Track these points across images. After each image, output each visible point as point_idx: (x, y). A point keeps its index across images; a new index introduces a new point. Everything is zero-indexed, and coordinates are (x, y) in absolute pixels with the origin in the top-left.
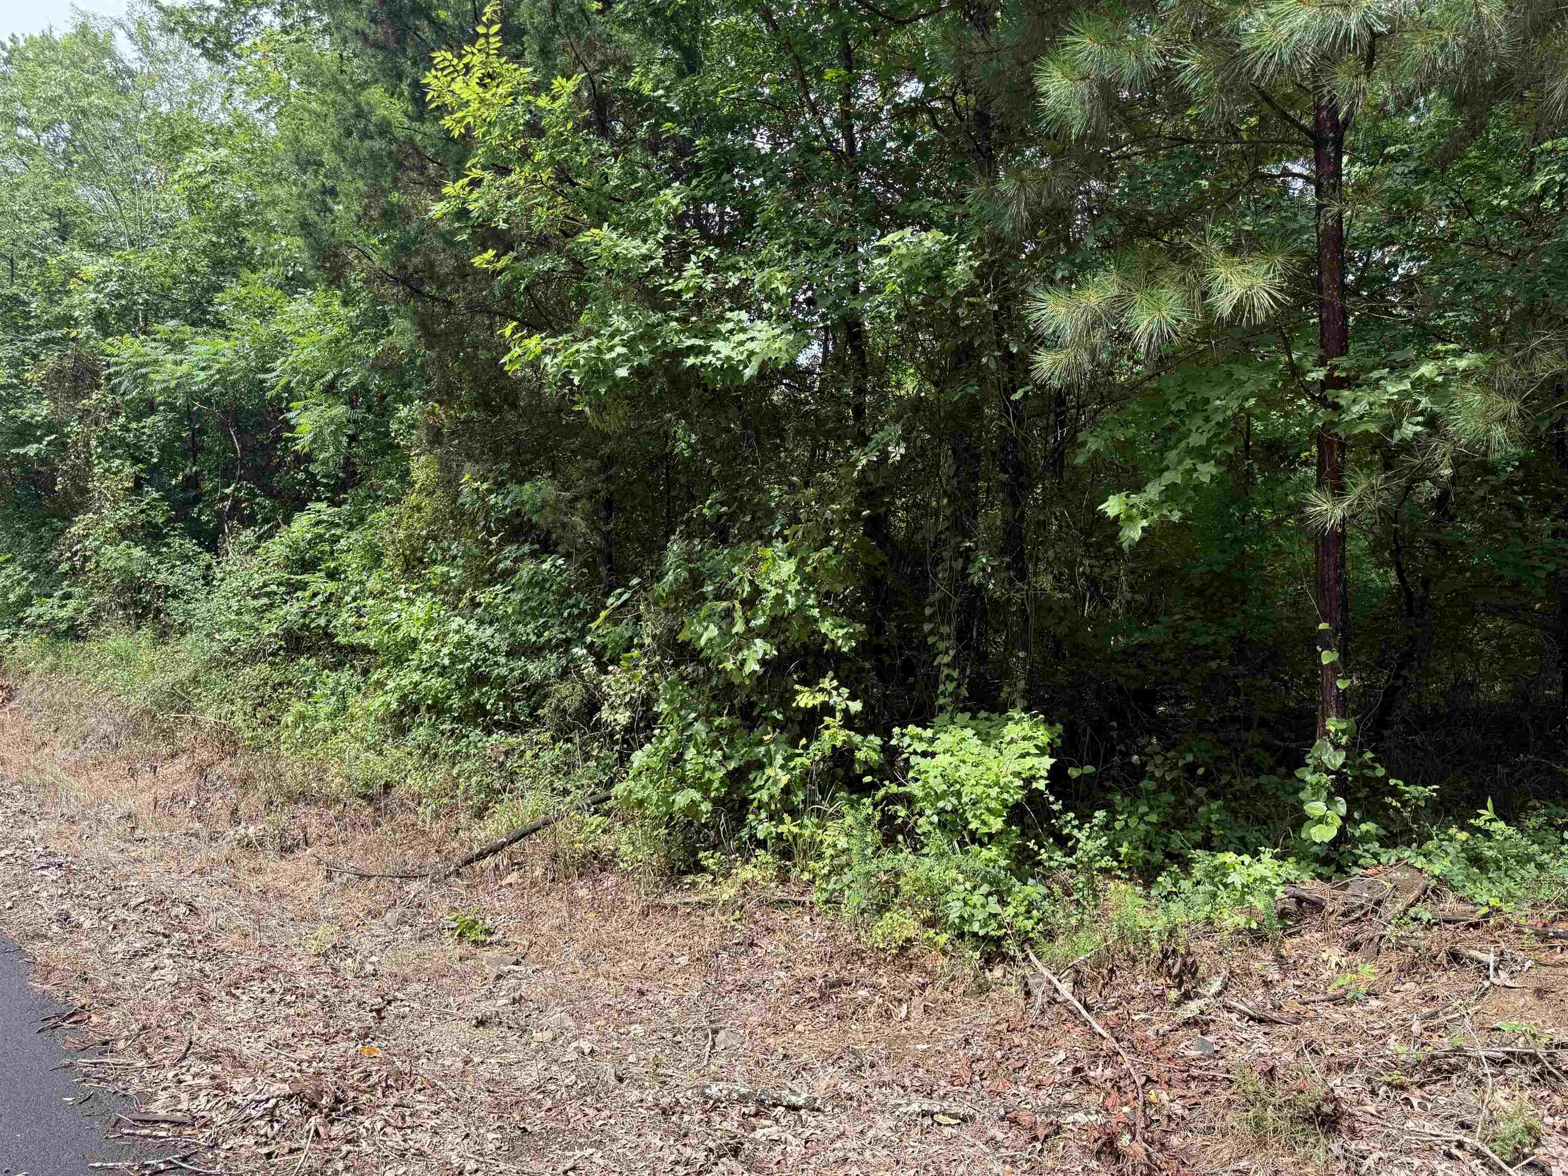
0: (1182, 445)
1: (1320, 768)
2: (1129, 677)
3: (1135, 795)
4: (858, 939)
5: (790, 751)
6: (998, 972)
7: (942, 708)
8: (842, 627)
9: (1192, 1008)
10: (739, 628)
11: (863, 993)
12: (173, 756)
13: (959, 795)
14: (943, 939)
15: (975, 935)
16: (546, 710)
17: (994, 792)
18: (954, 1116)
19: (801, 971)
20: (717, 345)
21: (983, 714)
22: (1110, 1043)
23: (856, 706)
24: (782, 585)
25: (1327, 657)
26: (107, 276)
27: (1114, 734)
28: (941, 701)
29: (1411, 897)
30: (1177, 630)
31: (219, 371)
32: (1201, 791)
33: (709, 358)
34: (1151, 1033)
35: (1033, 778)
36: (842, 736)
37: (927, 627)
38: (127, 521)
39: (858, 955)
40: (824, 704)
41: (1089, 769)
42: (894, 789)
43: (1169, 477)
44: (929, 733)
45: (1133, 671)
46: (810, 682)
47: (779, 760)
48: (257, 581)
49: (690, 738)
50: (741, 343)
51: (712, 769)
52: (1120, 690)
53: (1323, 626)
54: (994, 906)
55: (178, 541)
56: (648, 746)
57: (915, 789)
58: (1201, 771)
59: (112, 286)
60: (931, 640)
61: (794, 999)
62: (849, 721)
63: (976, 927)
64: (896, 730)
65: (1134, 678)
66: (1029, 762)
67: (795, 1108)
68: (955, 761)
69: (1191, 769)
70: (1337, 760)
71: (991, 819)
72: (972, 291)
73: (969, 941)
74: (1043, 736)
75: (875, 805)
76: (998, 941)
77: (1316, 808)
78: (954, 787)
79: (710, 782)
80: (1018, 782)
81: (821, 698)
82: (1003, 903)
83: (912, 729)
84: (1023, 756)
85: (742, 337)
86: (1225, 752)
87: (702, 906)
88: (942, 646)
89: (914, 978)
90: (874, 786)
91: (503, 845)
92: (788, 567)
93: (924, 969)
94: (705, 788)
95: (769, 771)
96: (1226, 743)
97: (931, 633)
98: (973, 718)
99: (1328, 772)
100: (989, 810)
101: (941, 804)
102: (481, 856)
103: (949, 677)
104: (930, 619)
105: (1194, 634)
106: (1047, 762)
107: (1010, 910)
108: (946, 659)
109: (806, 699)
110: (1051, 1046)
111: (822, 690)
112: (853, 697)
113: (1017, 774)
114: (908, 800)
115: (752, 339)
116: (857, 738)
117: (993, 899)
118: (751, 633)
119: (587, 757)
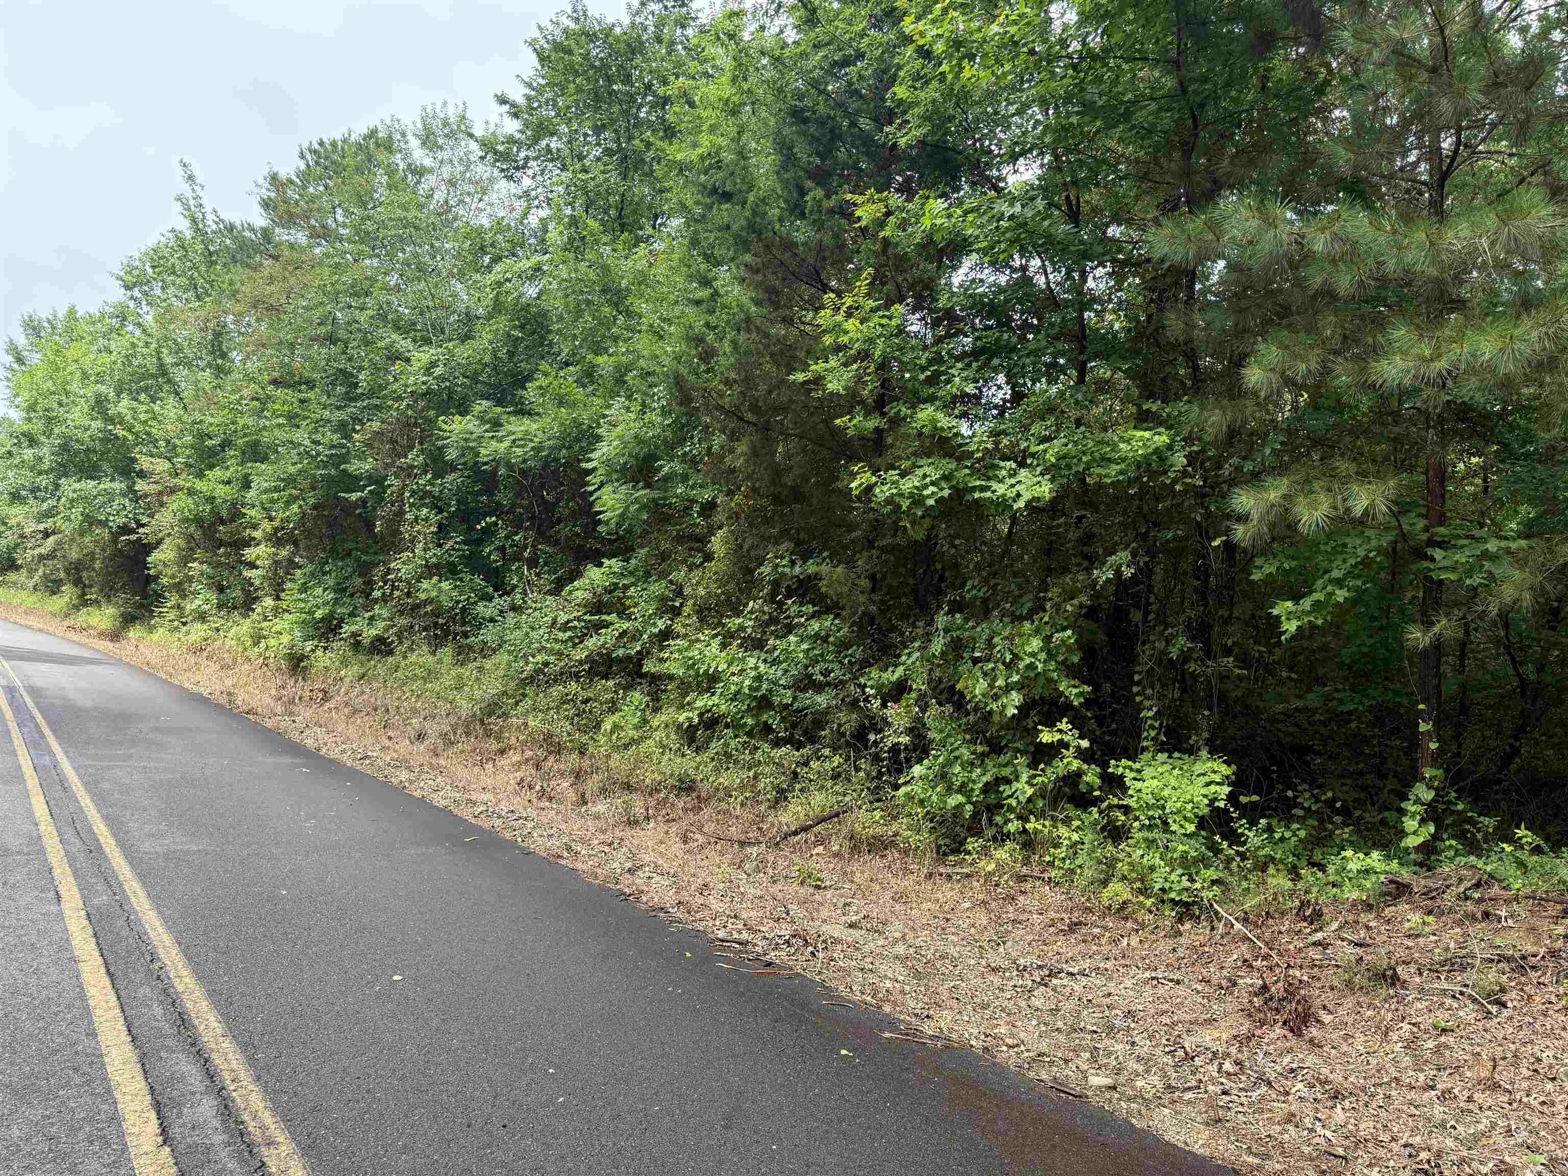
0: (1327, 576)
1: (1418, 801)
2: (1288, 734)
3: (1288, 820)
4: (1089, 899)
5: (1032, 772)
6: (1188, 926)
7: (1144, 749)
8: (1075, 687)
9: (1319, 936)
10: (1000, 682)
11: (1096, 931)
12: (502, 752)
13: (1163, 808)
14: (1149, 902)
15: (1172, 900)
16: (827, 732)
17: (1189, 806)
18: (1171, 980)
19: (1052, 914)
20: (995, 485)
21: (1176, 755)
22: (1265, 950)
23: (1085, 744)
24: (1033, 655)
25: (1423, 727)
26: (433, 364)
27: (1274, 776)
28: (1145, 744)
29: (1469, 885)
30: (1328, 698)
31: (533, 449)
32: (1338, 819)
33: (988, 494)
34: (1291, 947)
35: (1216, 799)
36: (1076, 764)
37: (1135, 689)
38: (434, 560)
39: (1089, 910)
40: (1060, 741)
41: (1255, 798)
42: (1116, 801)
43: (1317, 596)
44: (1137, 766)
45: (1291, 729)
46: (1050, 723)
47: (1024, 778)
48: (563, 618)
49: (957, 758)
50: (1013, 486)
51: (974, 782)
52: (1280, 744)
53: (1421, 706)
54: (1186, 883)
55: (469, 577)
56: (926, 762)
57: (1132, 803)
58: (1338, 805)
59: (438, 371)
60: (1138, 699)
61: (1052, 930)
62: (1081, 754)
63: (1173, 895)
64: (1113, 762)
65: (1291, 734)
66: (1213, 788)
67: (1072, 974)
68: (1161, 784)
69: (1330, 803)
70: (1428, 795)
71: (1187, 825)
72: (1185, 474)
73: (1167, 906)
74: (1225, 770)
75: (1100, 812)
76: (1187, 905)
77: (1410, 824)
78: (1160, 803)
79: (972, 790)
80: (1206, 801)
81: (1058, 736)
82: (1192, 880)
83: (1124, 762)
84: (1208, 784)
85: (1013, 481)
86: (1362, 795)
87: (968, 876)
88: (1147, 703)
89: (1129, 925)
90: (1100, 800)
91: (811, 826)
92: (1036, 644)
93: (1136, 921)
94: (968, 794)
95: (1015, 785)
96: (1364, 788)
97: (1138, 694)
98: (1170, 757)
99: (1423, 804)
100: (1185, 818)
101: (1151, 813)
102: (795, 833)
103: (1152, 727)
104: (1138, 684)
105: (1341, 702)
106: (1227, 789)
107: (1198, 885)
108: (1150, 714)
109: (1046, 737)
110: (1229, 953)
111: (1060, 731)
112: (1081, 737)
113: (1205, 796)
114: (1126, 809)
115: (1019, 482)
116: (1085, 767)
117: (1185, 878)
118: (1008, 689)
119: (857, 769)
